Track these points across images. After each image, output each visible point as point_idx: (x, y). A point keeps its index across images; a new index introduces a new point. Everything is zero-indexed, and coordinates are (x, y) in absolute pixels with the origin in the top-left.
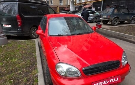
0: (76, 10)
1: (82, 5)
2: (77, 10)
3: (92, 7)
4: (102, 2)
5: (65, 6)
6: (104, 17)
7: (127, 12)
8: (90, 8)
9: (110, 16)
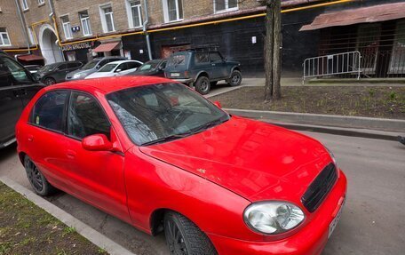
0: (67, 59)
1: (87, 46)
2: (70, 59)
3: (121, 51)
4: (147, 36)
5: (22, 50)
6: (172, 75)
7: (220, 61)
8: (115, 52)
9: (189, 71)
